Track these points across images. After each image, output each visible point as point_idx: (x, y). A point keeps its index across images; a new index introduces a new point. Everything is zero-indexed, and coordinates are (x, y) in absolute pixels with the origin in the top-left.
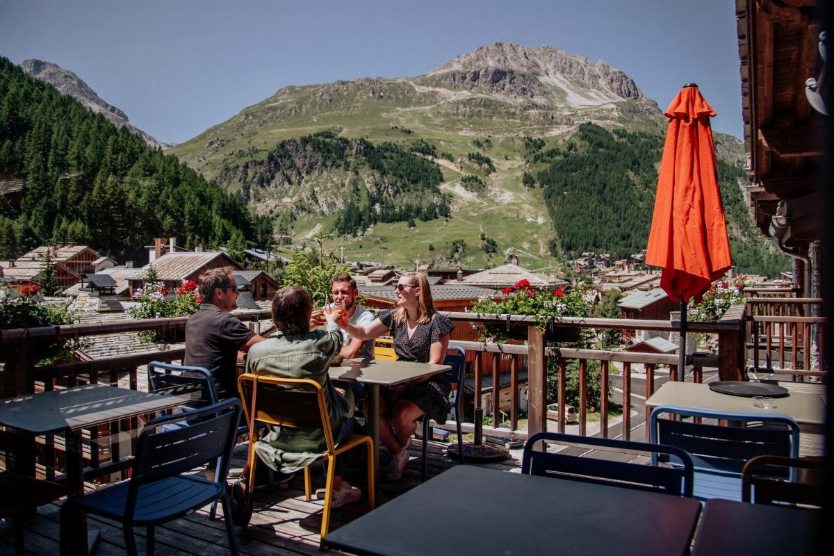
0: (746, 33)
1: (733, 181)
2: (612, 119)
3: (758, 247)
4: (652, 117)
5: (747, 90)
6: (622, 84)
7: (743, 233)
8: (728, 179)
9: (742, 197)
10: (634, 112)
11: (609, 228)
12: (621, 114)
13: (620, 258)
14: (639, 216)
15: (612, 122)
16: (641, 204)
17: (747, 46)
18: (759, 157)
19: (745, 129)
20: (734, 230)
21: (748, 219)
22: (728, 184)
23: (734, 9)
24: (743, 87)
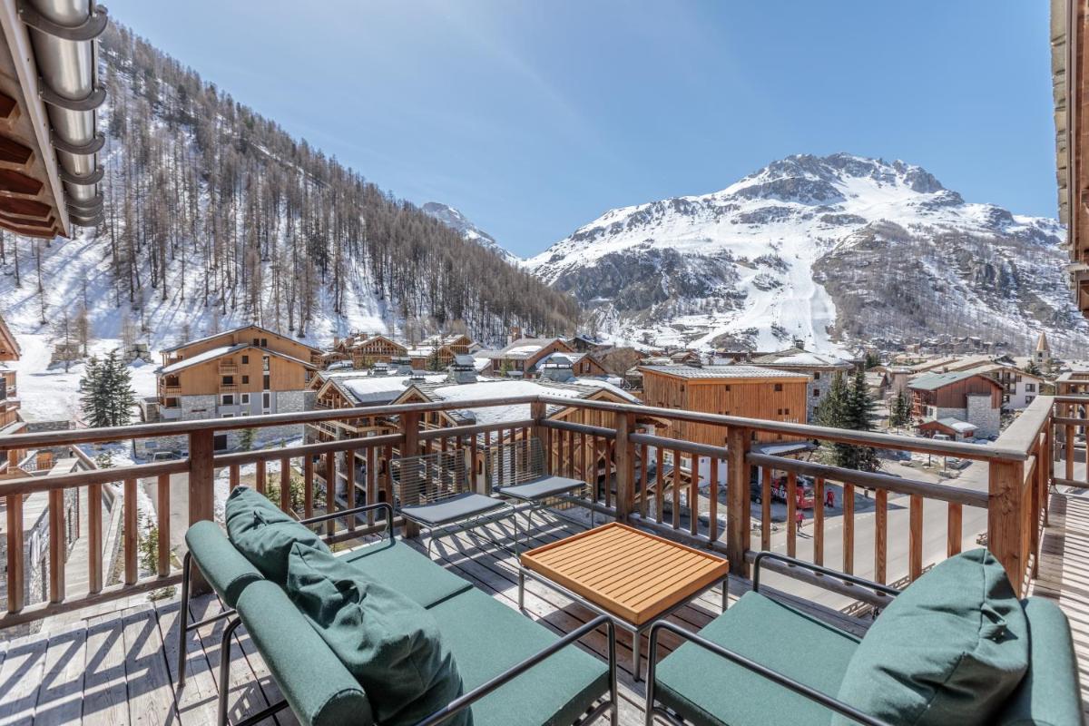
0: (1066, 66)
5: (1065, 144)
17: (1066, 84)
18: (1080, 225)
19: (1059, 194)
23: (1049, 34)
24: (1058, 141)
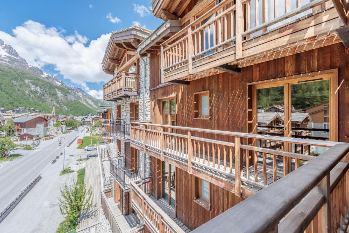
1: (54, 89)
2: (5, 61)
3: (62, 108)
4: (23, 64)
6: (10, 50)
7: (57, 104)
8: (52, 88)
9: (57, 94)
10: (16, 61)
11: (3, 99)
12: (9, 60)
13: (9, 110)
14: (18, 96)
15: (5, 62)
16: (18, 92)
20: (54, 103)
21: (59, 100)
22: (53, 90)
